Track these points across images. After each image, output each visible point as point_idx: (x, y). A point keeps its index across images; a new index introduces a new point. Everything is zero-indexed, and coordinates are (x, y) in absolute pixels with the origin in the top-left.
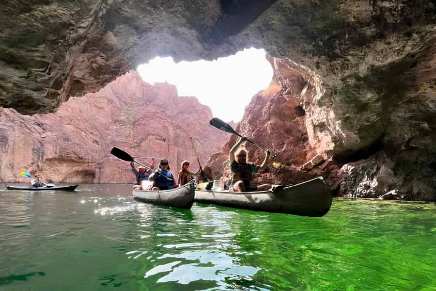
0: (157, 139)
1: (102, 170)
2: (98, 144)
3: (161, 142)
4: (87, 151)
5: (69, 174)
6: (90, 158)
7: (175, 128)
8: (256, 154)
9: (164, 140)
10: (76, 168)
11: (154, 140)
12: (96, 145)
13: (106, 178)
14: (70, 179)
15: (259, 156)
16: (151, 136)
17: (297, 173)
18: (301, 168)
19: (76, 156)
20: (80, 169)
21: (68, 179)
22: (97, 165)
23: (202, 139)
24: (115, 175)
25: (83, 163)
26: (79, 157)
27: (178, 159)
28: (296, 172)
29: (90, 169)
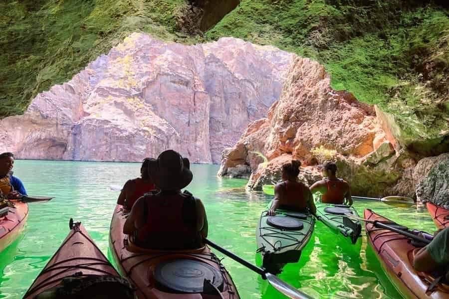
0: (174, 82)
1: (78, 138)
2: (74, 93)
3: (182, 86)
4: (55, 105)
5: (24, 144)
6: (60, 116)
7: (207, 61)
8: (297, 135)
9: (187, 84)
10: (36, 135)
11: (168, 84)
12: (71, 95)
13: (85, 152)
14: (27, 154)
15: (302, 137)
16: (165, 77)
17: (357, 168)
18: (363, 161)
19: (38, 114)
20: (44, 136)
21: (23, 152)
22: (70, 130)
23: (257, 80)
24: (99, 146)
25: (48, 125)
26: (43, 116)
27: (211, 118)
28: (355, 167)
29: (60, 135)
